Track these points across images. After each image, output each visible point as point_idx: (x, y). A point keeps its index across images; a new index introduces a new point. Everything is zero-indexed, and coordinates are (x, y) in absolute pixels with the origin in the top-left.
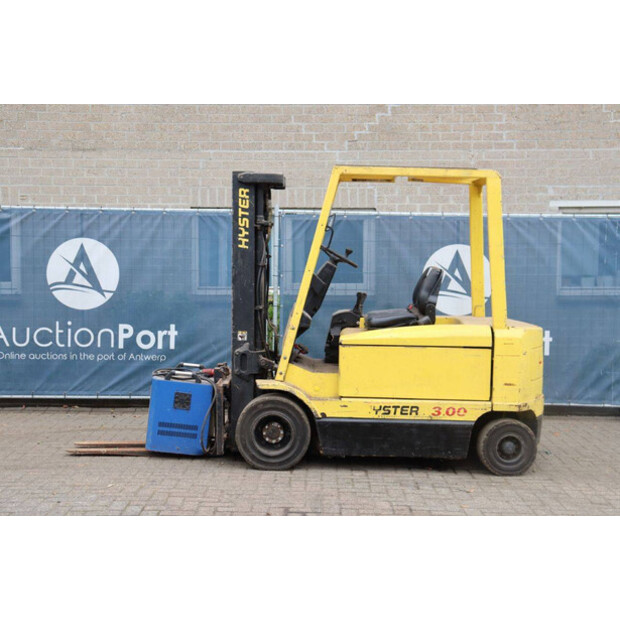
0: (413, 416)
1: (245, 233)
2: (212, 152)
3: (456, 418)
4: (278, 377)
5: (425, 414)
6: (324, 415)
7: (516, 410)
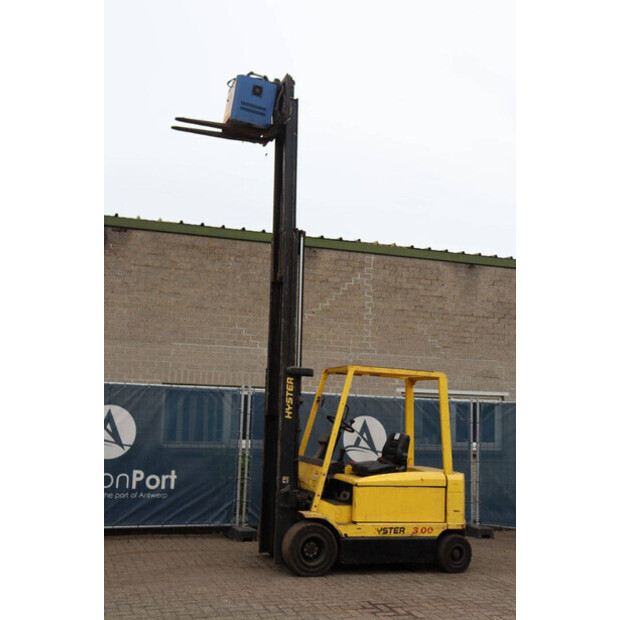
0: (401, 534)
1: (290, 408)
2: (180, 344)
3: (426, 534)
4: (313, 509)
5: (409, 532)
6: (346, 535)
7: (460, 528)
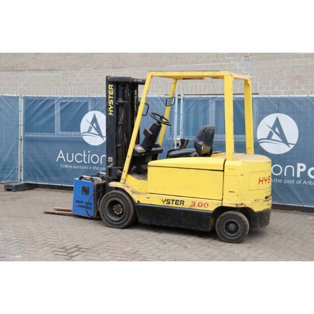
0: (181, 206)
1: (111, 107)
3: (203, 208)
5: (187, 205)
7: (235, 206)
